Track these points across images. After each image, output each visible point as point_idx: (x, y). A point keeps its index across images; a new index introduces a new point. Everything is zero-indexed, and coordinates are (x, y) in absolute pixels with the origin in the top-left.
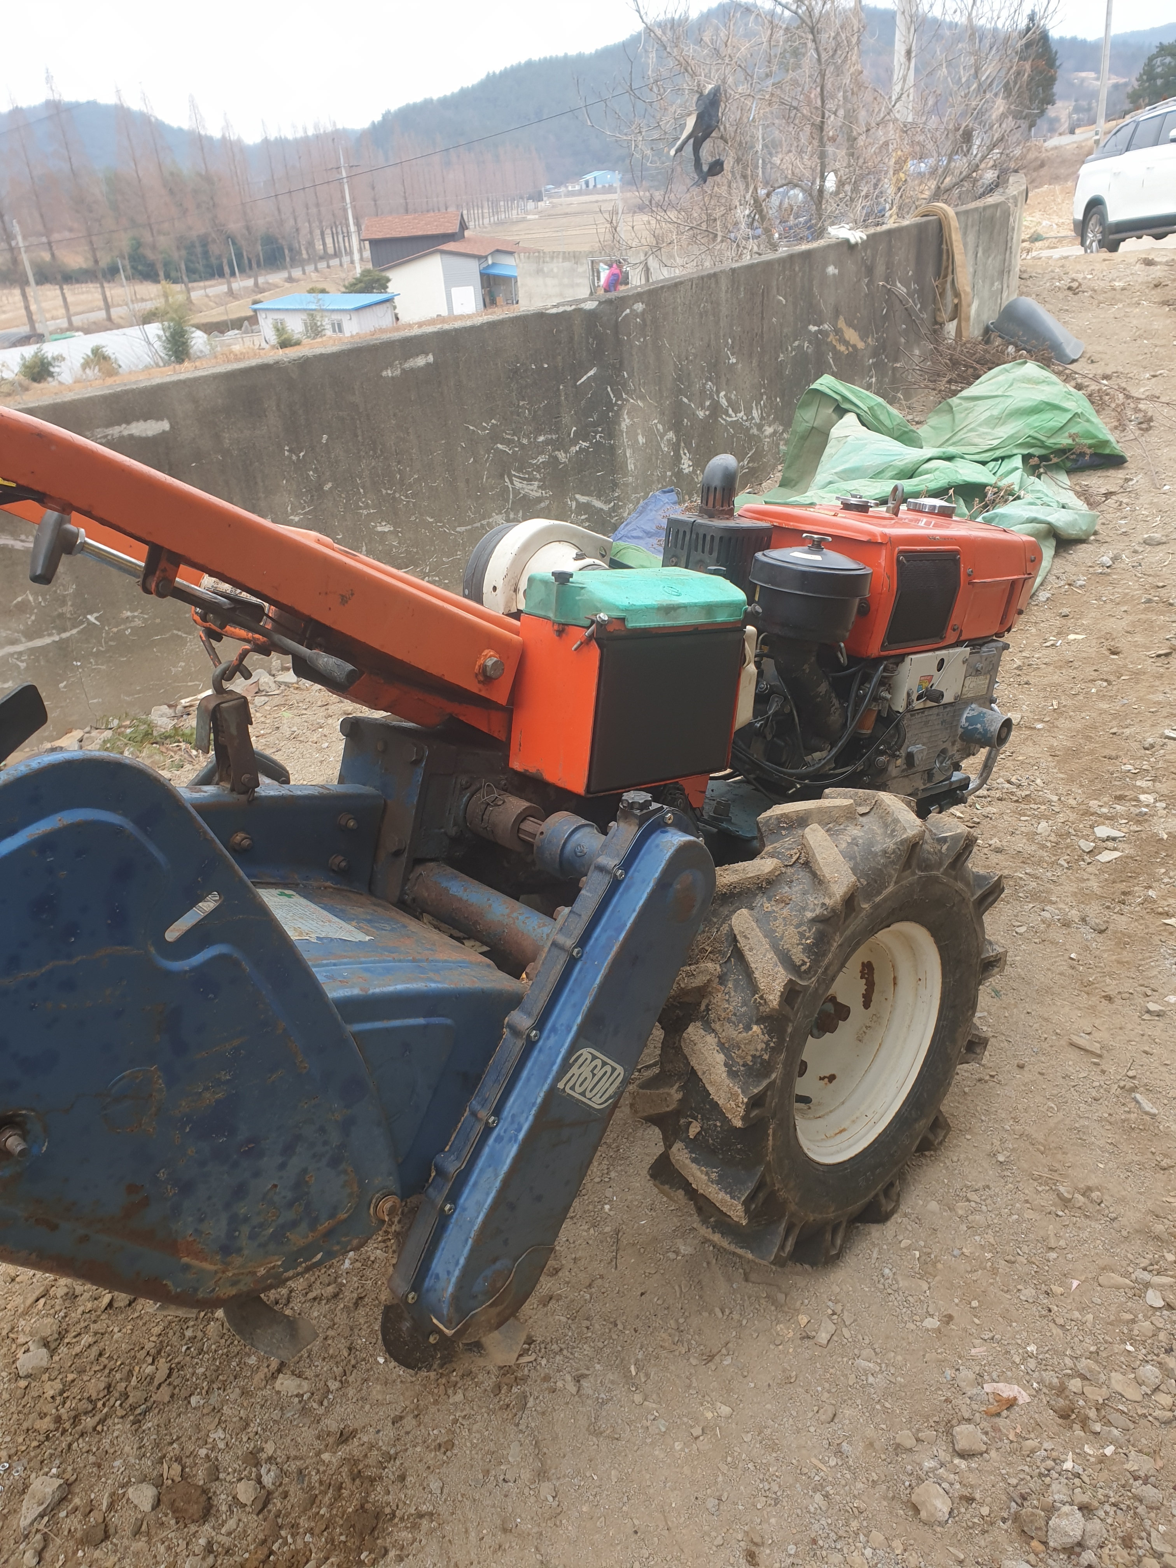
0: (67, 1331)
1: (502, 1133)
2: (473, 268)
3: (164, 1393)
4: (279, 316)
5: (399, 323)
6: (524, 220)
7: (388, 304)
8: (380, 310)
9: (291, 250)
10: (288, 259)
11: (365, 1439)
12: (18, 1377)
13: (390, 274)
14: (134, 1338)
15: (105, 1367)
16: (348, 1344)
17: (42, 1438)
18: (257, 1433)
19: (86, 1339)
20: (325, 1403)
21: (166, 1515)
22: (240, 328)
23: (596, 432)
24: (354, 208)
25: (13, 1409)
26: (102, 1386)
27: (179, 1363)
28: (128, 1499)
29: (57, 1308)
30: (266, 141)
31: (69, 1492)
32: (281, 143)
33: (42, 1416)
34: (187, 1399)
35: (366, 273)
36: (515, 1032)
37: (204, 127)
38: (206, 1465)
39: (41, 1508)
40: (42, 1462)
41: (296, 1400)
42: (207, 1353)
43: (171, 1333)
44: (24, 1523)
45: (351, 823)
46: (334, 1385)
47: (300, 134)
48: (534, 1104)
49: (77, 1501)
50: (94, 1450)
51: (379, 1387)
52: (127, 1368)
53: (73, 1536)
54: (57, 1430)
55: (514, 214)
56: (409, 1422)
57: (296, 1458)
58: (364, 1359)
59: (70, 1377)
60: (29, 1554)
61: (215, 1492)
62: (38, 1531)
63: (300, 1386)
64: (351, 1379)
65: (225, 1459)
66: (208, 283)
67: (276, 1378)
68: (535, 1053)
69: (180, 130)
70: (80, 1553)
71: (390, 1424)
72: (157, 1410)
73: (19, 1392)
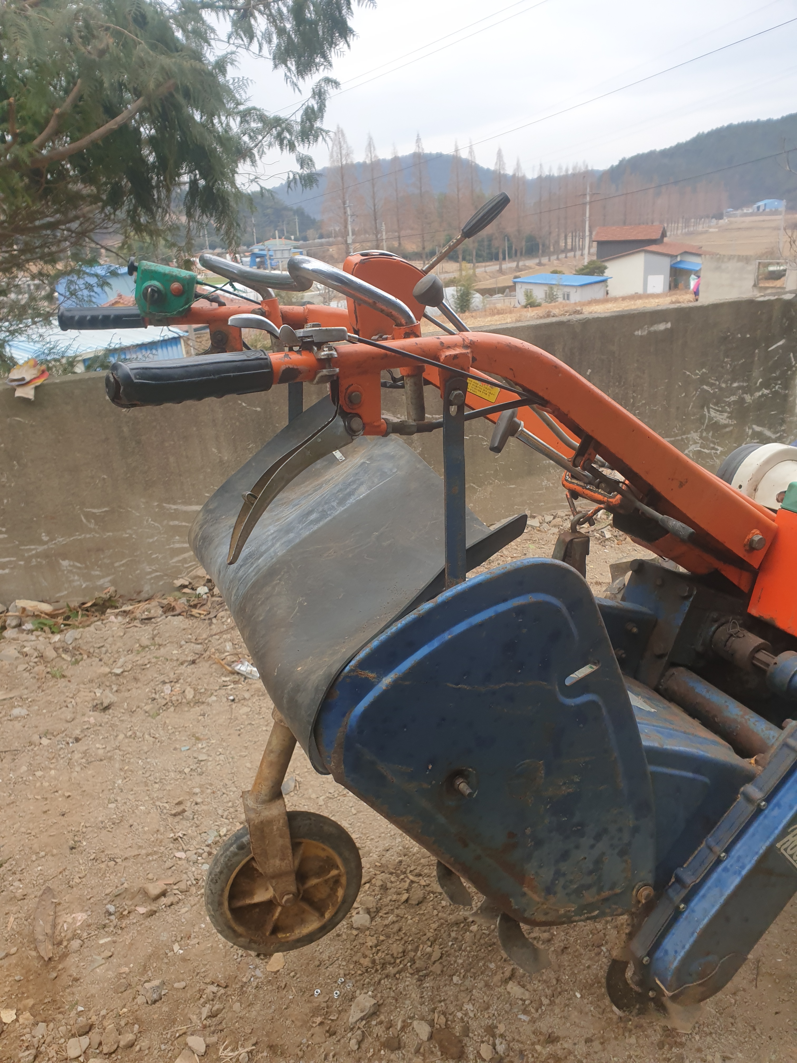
0: (381, 909)
1: (729, 866)
2: (666, 263)
3: (437, 968)
4: (529, 287)
5: (609, 296)
6: (706, 232)
7: (603, 284)
8: (597, 287)
9: (543, 245)
10: (540, 251)
11: (566, 1045)
12: (352, 927)
13: (607, 264)
14: (419, 926)
15: (402, 938)
16: (556, 976)
17: (364, 970)
18: (494, 1015)
19: (391, 918)
20: (540, 1011)
21: (435, 1047)
22: (503, 293)
23: (776, 384)
24: (590, 220)
25: (348, 946)
26: (401, 950)
27: (447, 952)
28: (413, 1028)
29: (377, 893)
30: (540, 178)
31: (378, 1011)
32: (550, 178)
33: (365, 956)
34: (451, 976)
35: (591, 262)
36: (748, 799)
37: (504, 169)
38: (461, 1024)
39: (362, 1014)
40: (363, 985)
41: (520, 1002)
42: (464, 951)
43: (443, 931)
44: (352, 1020)
45: (635, 630)
46: (546, 1001)
47: (563, 173)
48: (757, 853)
49: (382, 1017)
50: (394, 989)
51: (576, 1014)
52: (416, 944)
53: (379, 1040)
54: (372, 968)
55: (700, 228)
56: (596, 1045)
57: (518, 1041)
58: (566, 991)
59: (382, 938)
60: (353, 1041)
61: (466, 1044)
62: (359, 1028)
63: (523, 994)
64: (557, 1001)
65: (474, 1025)
66: (488, 264)
67: (508, 983)
68: (761, 818)
69: (488, 170)
70: (382, 1052)
71: (583, 1042)
72: (432, 977)
73: (352, 937)
